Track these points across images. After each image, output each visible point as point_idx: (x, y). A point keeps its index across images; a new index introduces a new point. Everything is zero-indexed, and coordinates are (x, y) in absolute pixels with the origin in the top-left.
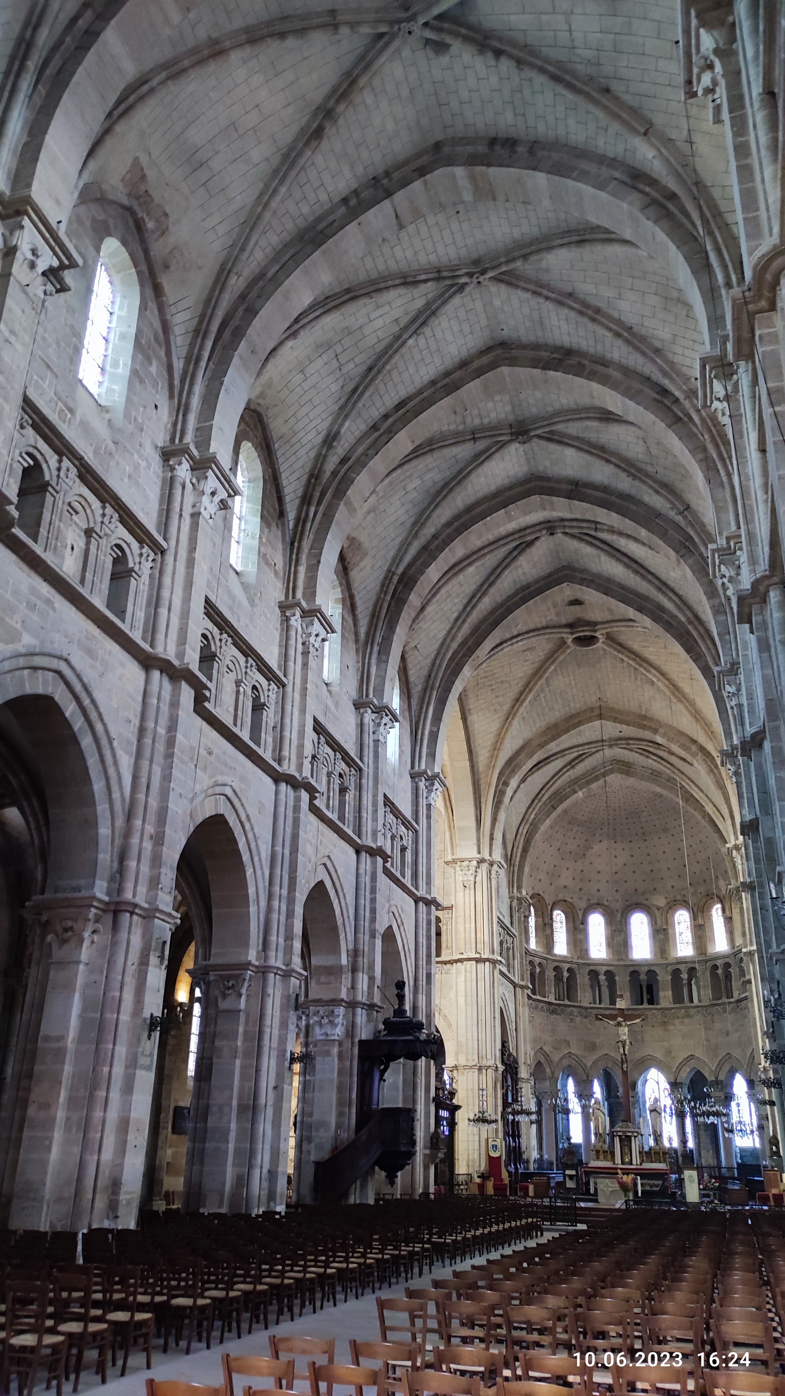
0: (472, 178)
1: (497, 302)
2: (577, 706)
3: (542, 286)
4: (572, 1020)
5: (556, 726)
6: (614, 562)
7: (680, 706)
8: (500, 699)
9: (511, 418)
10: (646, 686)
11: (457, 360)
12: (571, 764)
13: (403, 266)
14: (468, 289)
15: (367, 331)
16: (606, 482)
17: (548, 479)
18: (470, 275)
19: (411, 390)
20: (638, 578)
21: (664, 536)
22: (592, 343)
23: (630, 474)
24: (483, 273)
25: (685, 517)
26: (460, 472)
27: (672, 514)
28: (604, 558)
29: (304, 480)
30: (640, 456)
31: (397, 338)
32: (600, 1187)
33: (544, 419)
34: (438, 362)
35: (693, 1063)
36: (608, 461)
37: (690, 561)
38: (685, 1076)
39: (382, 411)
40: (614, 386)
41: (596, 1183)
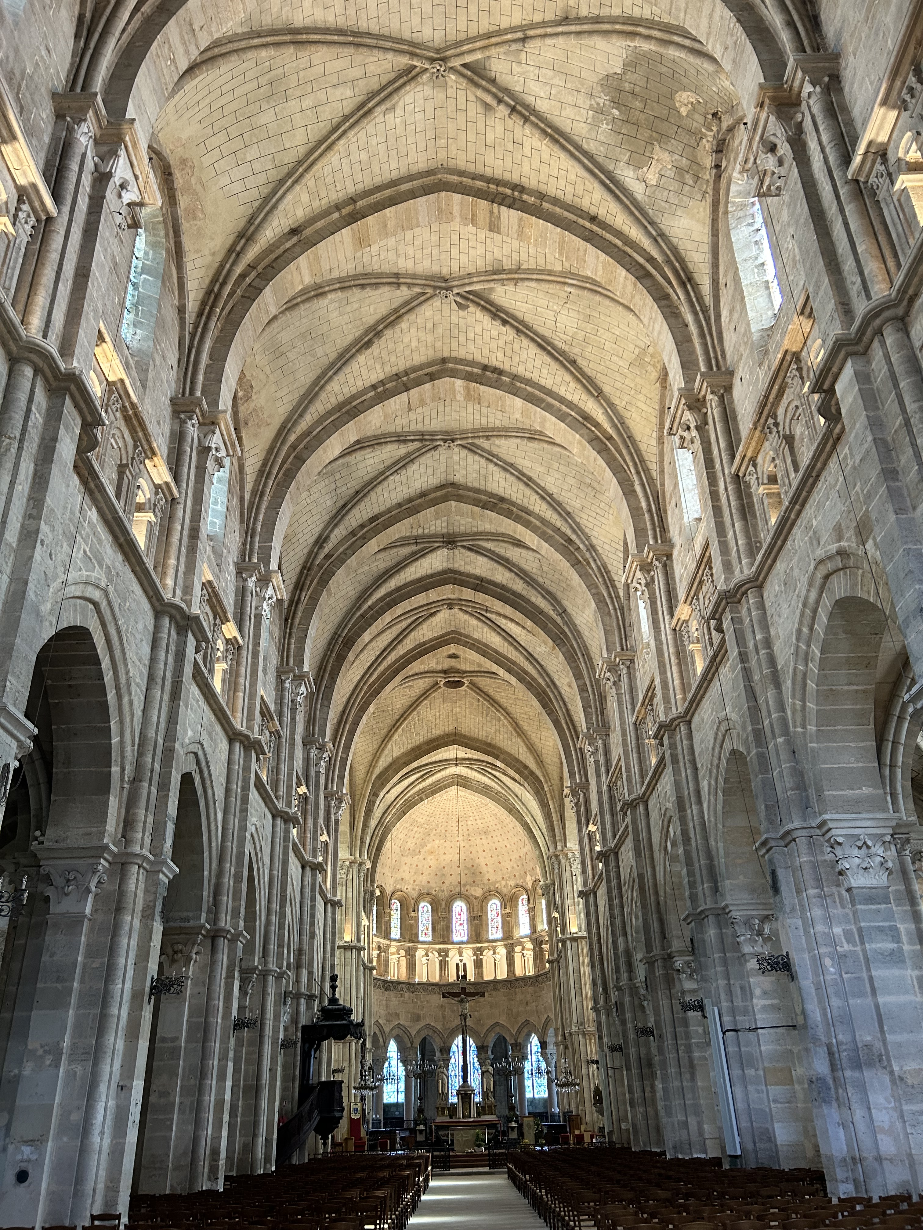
0: (467, 388)
1: (456, 458)
2: (437, 732)
3: (493, 455)
4: (402, 996)
5: (418, 747)
6: (493, 634)
7: (519, 740)
8: (380, 725)
9: (444, 531)
10: (494, 722)
11: (418, 491)
12: (423, 778)
13: (399, 429)
14: (440, 449)
15: (360, 466)
16: (504, 582)
17: (461, 573)
18: (445, 441)
19: (383, 508)
20: (511, 649)
21: (544, 628)
22: (520, 497)
23: (526, 582)
24: (453, 441)
25: (562, 618)
26: (398, 564)
27: (552, 613)
28: (486, 629)
29: (298, 570)
30: (534, 570)
31: (382, 473)
32: (456, 1138)
33: (468, 535)
34: (405, 490)
35: (497, 1029)
36: (510, 570)
37: (563, 650)
38: (490, 1041)
39: (360, 522)
40: (534, 529)
41: (452, 1135)
